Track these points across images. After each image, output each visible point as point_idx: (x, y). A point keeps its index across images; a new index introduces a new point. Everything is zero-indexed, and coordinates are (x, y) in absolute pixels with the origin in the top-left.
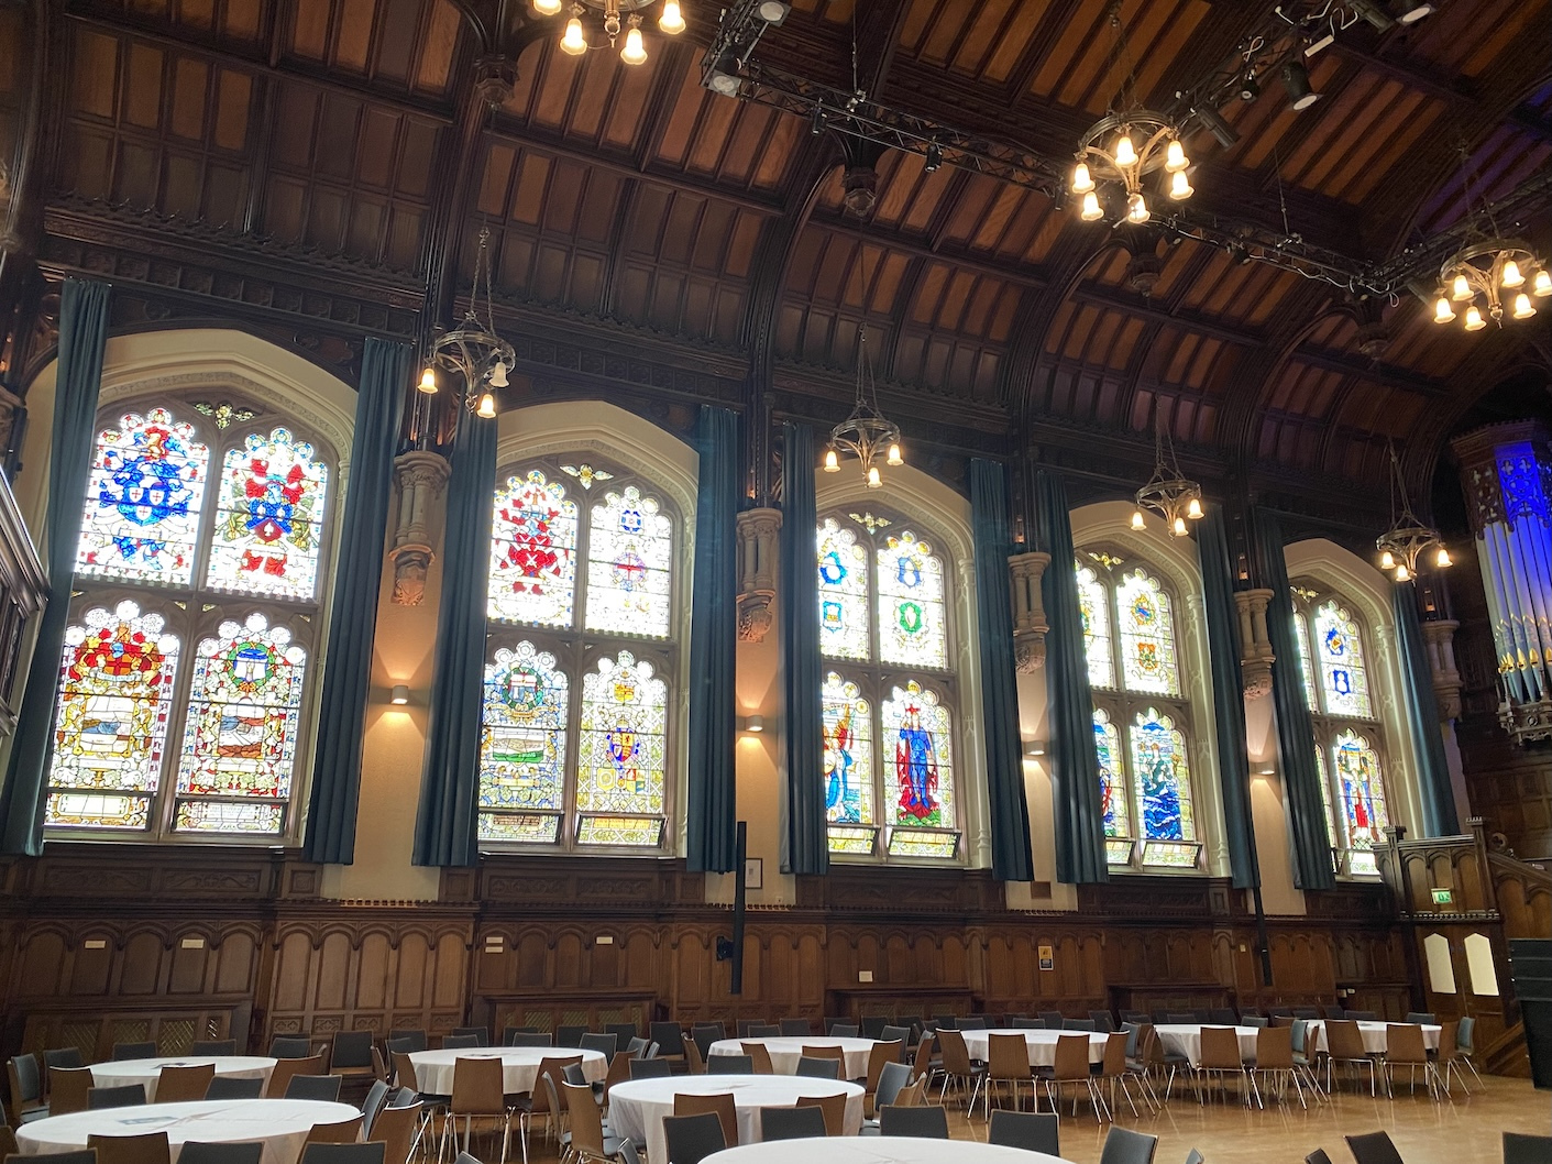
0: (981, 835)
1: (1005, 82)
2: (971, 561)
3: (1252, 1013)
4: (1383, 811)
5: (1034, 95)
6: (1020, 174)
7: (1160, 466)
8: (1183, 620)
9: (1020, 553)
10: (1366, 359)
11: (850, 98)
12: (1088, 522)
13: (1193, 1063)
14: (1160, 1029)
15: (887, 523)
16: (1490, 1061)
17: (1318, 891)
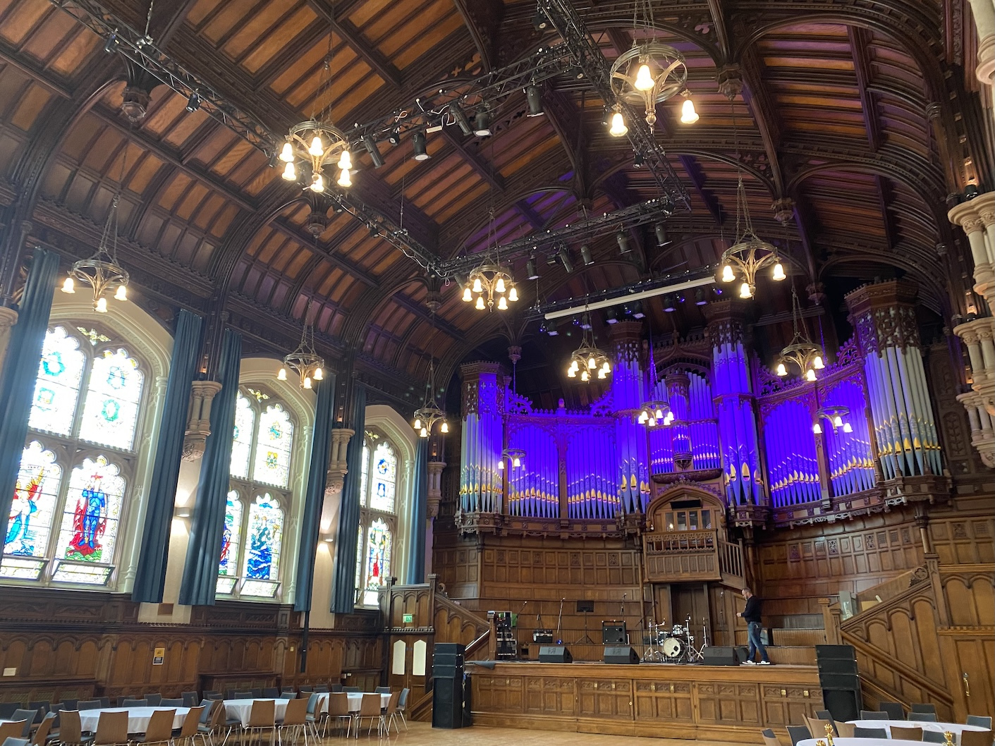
0: (130, 570)
1: (254, 74)
2: (166, 379)
3: (288, 690)
4: (388, 568)
5: (271, 89)
6: (251, 135)
7: (303, 343)
8: (299, 440)
9: (201, 380)
10: (427, 310)
11: (140, 38)
12: (252, 369)
13: (244, 725)
14: (227, 703)
15: (107, 339)
16: (413, 714)
17: (343, 614)
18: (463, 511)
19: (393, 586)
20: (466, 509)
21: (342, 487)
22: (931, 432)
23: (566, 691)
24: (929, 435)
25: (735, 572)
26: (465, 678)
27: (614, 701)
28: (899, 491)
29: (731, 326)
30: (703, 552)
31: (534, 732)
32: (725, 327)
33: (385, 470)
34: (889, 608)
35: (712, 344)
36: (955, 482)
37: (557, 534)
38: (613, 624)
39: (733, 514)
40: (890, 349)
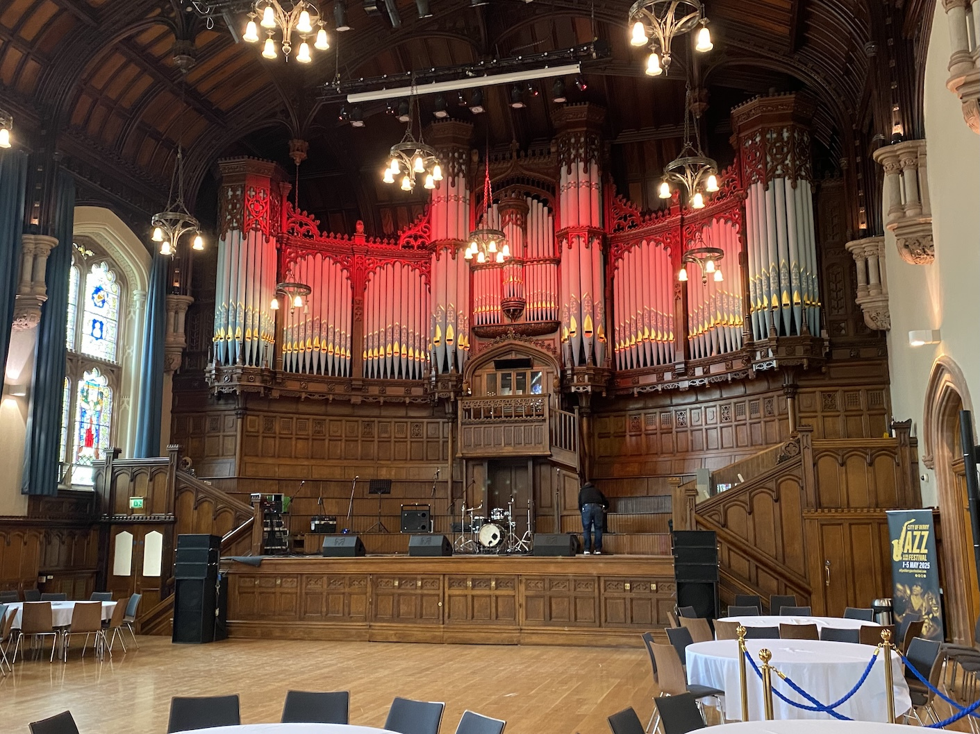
4: (107, 436)
10: (175, 69)
16: (144, 625)
17: (41, 496)
18: (218, 363)
19: (116, 460)
20: (223, 361)
21: (38, 320)
22: (813, 285)
23: (357, 591)
24: (811, 288)
25: (567, 446)
26: (219, 578)
27: (418, 602)
28: (771, 354)
29: (585, 139)
30: (532, 421)
31: (312, 644)
32: (578, 141)
33: (104, 302)
34: (752, 488)
35: (560, 162)
36: (832, 345)
37: (347, 398)
38: (414, 508)
39: (569, 376)
40: (778, 181)
